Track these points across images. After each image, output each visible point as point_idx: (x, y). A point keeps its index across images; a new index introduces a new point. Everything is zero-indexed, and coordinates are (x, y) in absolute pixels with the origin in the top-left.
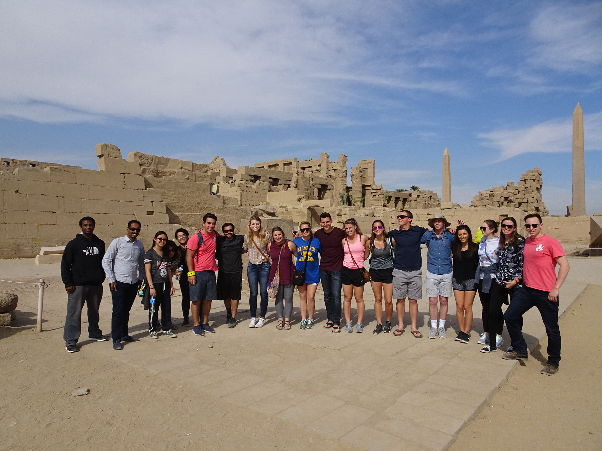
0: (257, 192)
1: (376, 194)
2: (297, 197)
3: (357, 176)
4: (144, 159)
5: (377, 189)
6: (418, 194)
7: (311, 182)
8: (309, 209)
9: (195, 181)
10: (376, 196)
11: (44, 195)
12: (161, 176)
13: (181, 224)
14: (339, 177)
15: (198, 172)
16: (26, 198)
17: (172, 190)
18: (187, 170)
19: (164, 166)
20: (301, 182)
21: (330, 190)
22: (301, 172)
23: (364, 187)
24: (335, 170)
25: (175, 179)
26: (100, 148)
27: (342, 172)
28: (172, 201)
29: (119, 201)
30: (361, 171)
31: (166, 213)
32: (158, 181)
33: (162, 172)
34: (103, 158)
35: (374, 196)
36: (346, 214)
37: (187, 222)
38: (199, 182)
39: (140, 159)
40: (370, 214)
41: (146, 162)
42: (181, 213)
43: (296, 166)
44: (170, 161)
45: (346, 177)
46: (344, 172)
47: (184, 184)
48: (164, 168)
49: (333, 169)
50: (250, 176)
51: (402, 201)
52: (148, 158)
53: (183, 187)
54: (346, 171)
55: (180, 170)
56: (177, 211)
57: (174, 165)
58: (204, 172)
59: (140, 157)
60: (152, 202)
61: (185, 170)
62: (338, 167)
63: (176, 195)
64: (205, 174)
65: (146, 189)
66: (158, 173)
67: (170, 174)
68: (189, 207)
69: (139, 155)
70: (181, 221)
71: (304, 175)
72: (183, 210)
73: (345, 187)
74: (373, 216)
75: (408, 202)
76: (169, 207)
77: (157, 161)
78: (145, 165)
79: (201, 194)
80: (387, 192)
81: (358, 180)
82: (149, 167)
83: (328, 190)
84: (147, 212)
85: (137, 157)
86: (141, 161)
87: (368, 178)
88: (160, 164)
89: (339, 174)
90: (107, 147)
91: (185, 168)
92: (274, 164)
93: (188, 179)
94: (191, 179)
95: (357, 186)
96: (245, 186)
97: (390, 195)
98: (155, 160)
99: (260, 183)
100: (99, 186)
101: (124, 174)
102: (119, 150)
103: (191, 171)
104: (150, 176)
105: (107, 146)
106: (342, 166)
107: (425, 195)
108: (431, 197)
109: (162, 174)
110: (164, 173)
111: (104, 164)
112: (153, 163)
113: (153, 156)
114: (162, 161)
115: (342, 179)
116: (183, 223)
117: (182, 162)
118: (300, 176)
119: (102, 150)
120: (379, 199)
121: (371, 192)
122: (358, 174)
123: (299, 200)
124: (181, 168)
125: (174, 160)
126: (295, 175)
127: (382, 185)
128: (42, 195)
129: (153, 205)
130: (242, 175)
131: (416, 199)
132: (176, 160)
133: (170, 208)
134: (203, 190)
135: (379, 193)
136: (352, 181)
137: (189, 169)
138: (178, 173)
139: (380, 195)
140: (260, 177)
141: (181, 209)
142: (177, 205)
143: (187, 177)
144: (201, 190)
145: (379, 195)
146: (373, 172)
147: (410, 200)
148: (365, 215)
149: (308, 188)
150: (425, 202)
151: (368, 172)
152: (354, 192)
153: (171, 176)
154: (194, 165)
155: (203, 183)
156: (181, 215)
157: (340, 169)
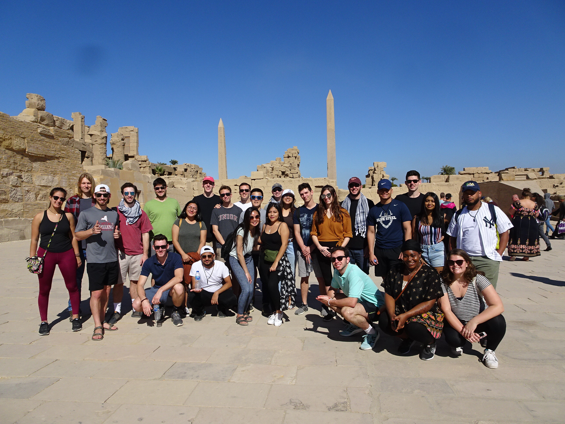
1: (141, 166)
5: (142, 161)
14: (97, 144)
21: (89, 158)
23: (126, 157)
24: (91, 135)
27: (100, 138)
30: (123, 140)
35: (139, 168)
45: (106, 144)
49: (89, 133)
54: (106, 137)
62: (96, 132)
73: (105, 156)
80: (152, 164)
81: (120, 149)
87: (130, 147)
89: (97, 139)
95: (119, 156)
106: (100, 131)
107: (192, 169)
108: (197, 171)
115: (101, 146)
122: (120, 143)
127: (147, 156)
131: (183, 173)
135: (145, 165)
146: (136, 141)
147: (175, 174)
151: (131, 141)
157: (99, 134)
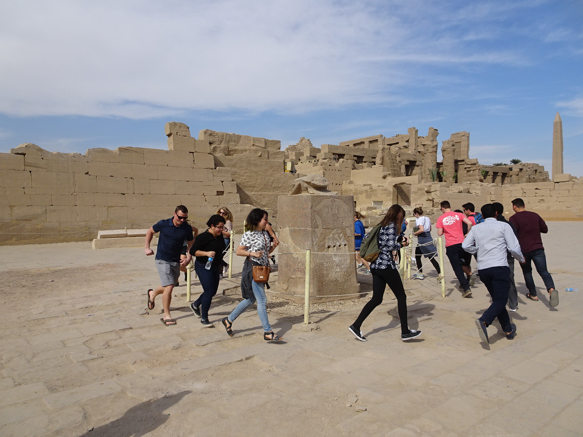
0: (340, 170)
1: (471, 169)
2: (382, 174)
3: (449, 150)
4: (214, 136)
5: (471, 164)
6: (521, 168)
7: (398, 158)
8: (395, 186)
9: (268, 158)
10: (470, 171)
11: (113, 176)
12: (233, 155)
13: (254, 204)
14: (429, 152)
15: (271, 149)
16: (96, 180)
17: (244, 168)
18: (259, 147)
19: (235, 143)
20: (387, 159)
21: (419, 167)
22: (387, 148)
23: (456, 162)
24: (424, 145)
25: (247, 157)
26: (169, 127)
27: (431, 147)
28: (243, 181)
29: (188, 181)
30: (453, 145)
31: (236, 193)
32: (229, 160)
33: (233, 150)
34: (172, 137)
35: (468, 171)
36: (436, 191)
37: (260, 202)
38: (273, 160)
39: (210, 137)
40: (465, 190)
41: (217, 140)
42: (253, 193)
43: (383, 142)
44: (241, 138)
45: (436, 152)
46: (434, 147)
47: (256, 162)
48: (235, 146)
49: (422, 144)
50: (334, 154)
51: (501, 176)
52: (218, 136)
53: (256, 165)
54: (437, 145)
55: (252, 147)
56: (249, 191)
57: (246, 142)
58: (278, 149)
59: (211, 135)
60: (222, 182)
61: (257, 147)
62: (427, 142)
63: (249, 174)
64: (279, 150)
65: (215, 169)
66: (229, 151)
67: (241, 152)
68: (262, 186)
69: (209, 133)
70: (253, 201)
71: (391, 151)
72: (256, 189)
73: (435, 163)
74: (468, 193)
75: (507, 177)
76: (240, 187)
77: (228, 139)
78: (215, 144)
79: (275, 172)
80: (483, 166)
81: (450, 155)
82: (220, 145)
83: (417, 166)
84: (217, 192)
85: (208, 135)
86: (211, 139)
87: (461, 152)
88: (231, 142)
89: (429, 149)
90: (176, 126)
91: (257, 145)
92: (359, 142)
93: (260, 156)
94: (264, 156)
95: (449, 161)
96: (328, 164)
97: (487, 170)
98: (226, 137)
99: (343, 162)
100: (168, 166)
101: (193, 153)
102: (188, 128)
103: (264, 148)
104: (221, 154)
105: (175, 124)
106: (432, 141)
107: (529, 168)
108: (536, 171)
109: (233, 152)
110: (236, 151)
111: (172, 143)
112: (224, 141)
113: (224, 134)
114: (233, 139)
115: (432, 154)
116: (255, 203)
117: (254, 138)
118: (386, 152)
119: (170, 128)
120: (474, 174)
121: (465, 167)
122: (450, 149)
123: (384, 177)
124: (253, 145)
125: (245, 136)
126: (380, 152)
127: (477, 159)
128: (111, 176)
129: (223, 185)
130: (325, 153)
131: (518, 173)
132: (248, 136)
133: (242, 188)
134: (276, 168)
135: (474, 168)
136: (443, 156)
137: (262, 146)
138: (250, 150)
139: (475, 170)
140: (344, 155)
141: (253, 189)
142: (249, 184)
143: (259, 154)
144: (275, 168)
145: (473, 170)
146: (467, 145)
147: (511, 174)
148: (459, 191)
149: (394, 164)
150: (529, 176)
151: (462, 146)
152: (445, 167)
153: (243, 154)
154: (266, 142)
155: (276, 160)
156: (254, 195)
157: (430, 143)
